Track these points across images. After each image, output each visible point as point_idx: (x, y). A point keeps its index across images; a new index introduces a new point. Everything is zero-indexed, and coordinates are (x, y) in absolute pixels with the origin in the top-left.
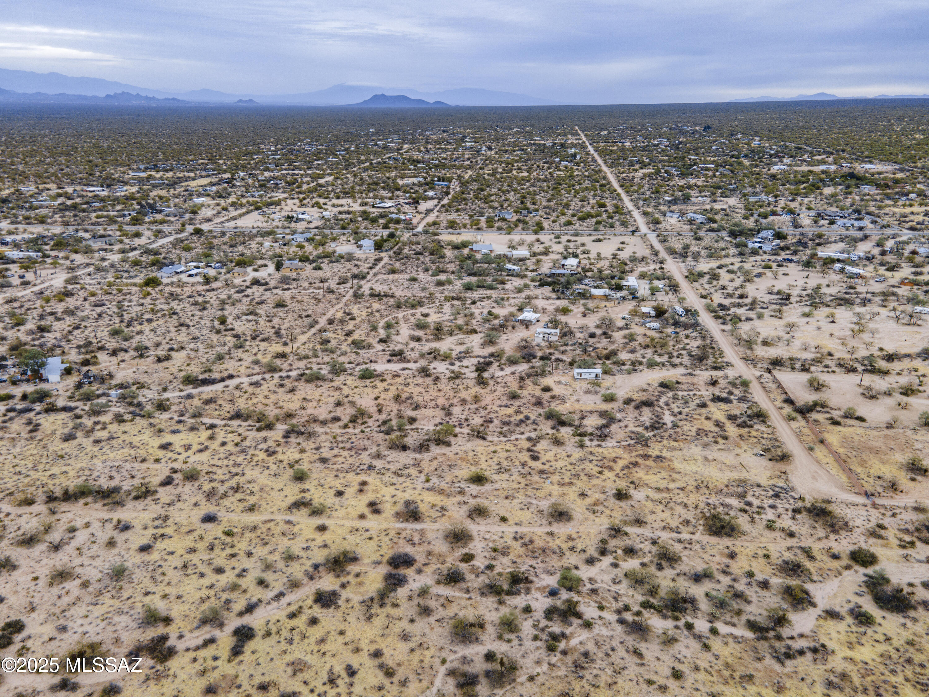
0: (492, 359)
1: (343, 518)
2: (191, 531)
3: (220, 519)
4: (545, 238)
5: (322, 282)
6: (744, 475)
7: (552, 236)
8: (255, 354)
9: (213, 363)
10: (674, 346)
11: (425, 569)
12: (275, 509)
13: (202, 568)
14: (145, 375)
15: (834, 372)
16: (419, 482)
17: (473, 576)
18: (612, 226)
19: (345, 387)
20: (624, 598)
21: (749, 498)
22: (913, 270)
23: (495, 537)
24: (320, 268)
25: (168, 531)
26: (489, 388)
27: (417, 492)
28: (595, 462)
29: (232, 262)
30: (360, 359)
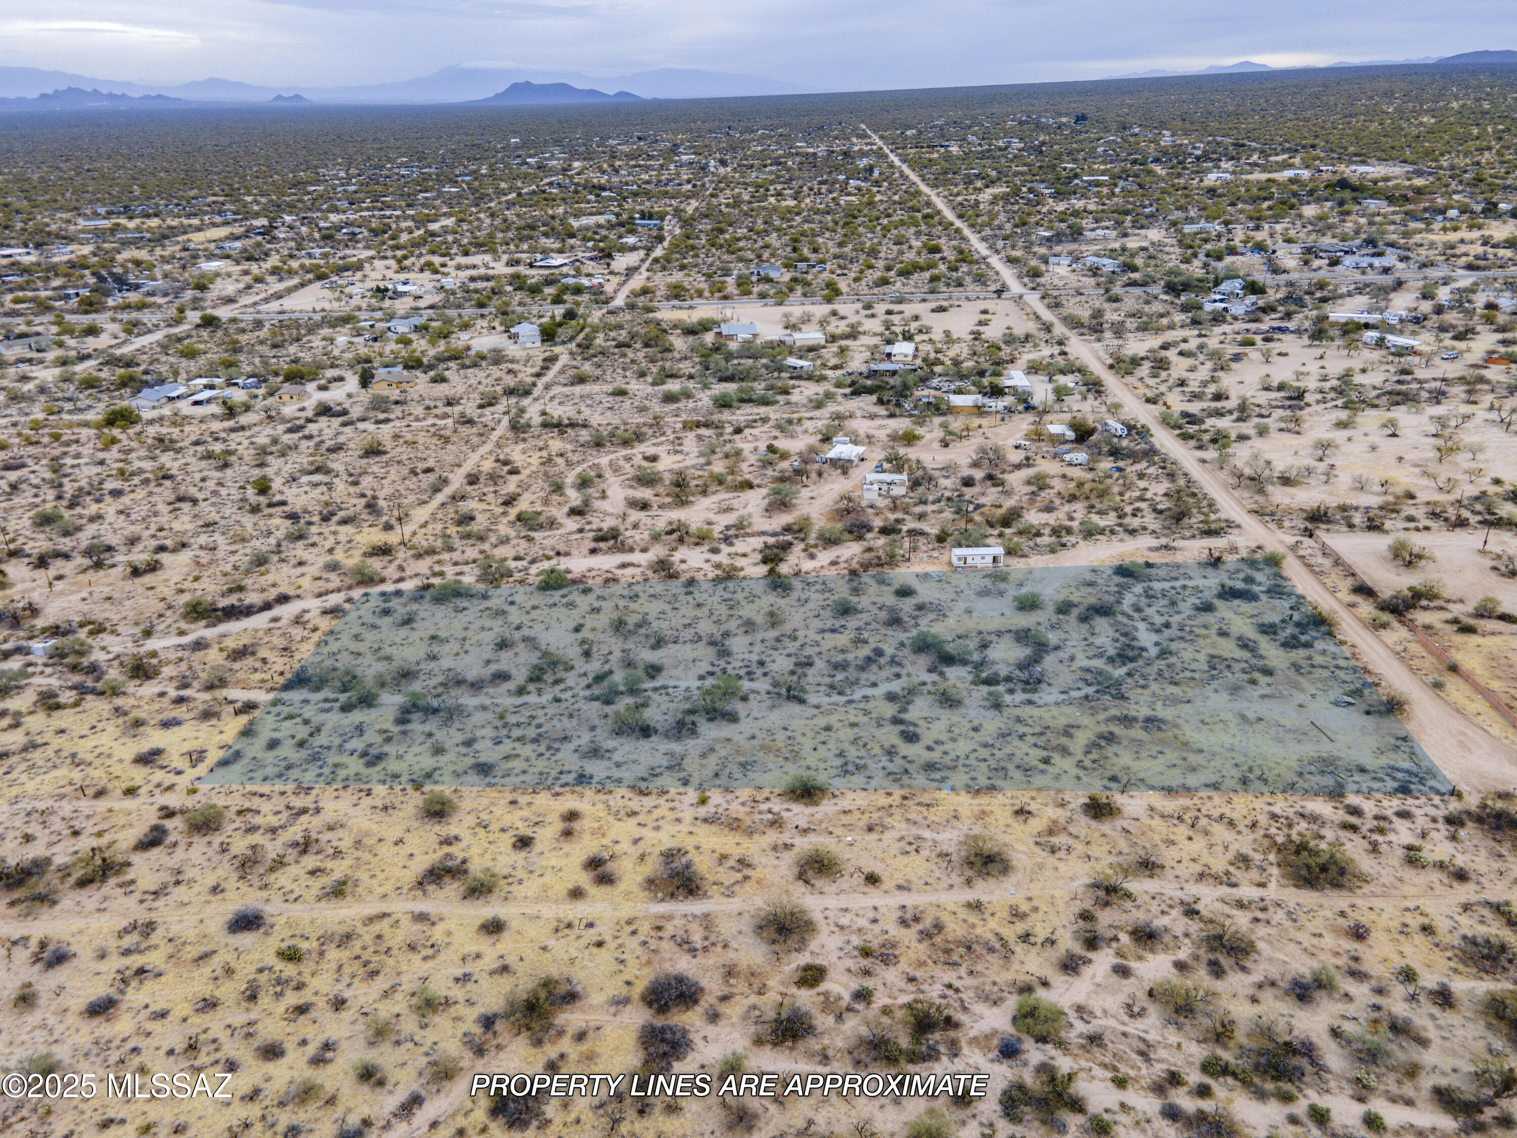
0: (789, 538)
1: (537, 900)
2: (204, 957)
3: (270, 920)
4: (847, 308)
5: (449, 404)
6: (1326, 749)
7: (859, 306)
8: (331, 551)
9: (248, 572)
10: (1121, 494)
11: (724, 1008)
12: (388, 888)
13: (232, 1049)
14: (107, 605)
15: (1427, 528)
16: (685, 806)
17: (830, 1020)
18: (960, 285)
19: (512, 609)
20: (1162, 1053)
21: (1353, 799)
22: (1500, 336)
23: (863, 922)
24: (444, 380)
25: (153, 959)
26: (795, 595)
27: (684, 828)
28: (1030, 739)
29: (276, 374)
30: (536, 551)
